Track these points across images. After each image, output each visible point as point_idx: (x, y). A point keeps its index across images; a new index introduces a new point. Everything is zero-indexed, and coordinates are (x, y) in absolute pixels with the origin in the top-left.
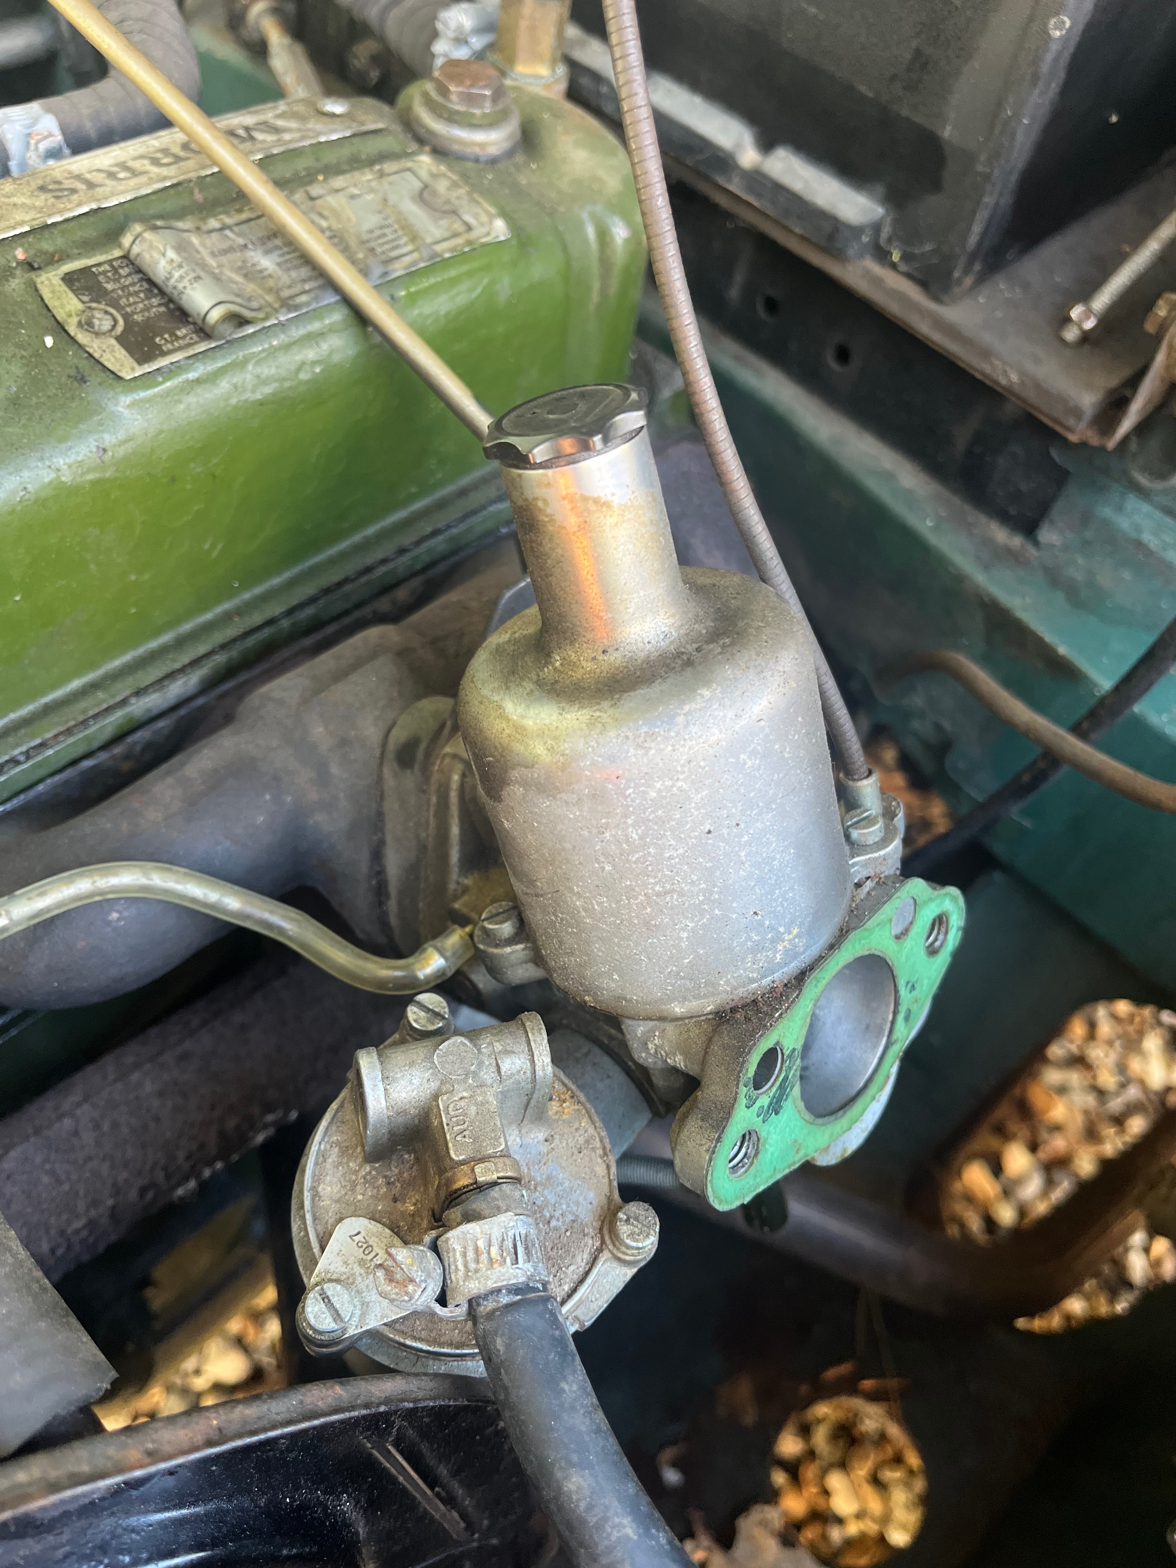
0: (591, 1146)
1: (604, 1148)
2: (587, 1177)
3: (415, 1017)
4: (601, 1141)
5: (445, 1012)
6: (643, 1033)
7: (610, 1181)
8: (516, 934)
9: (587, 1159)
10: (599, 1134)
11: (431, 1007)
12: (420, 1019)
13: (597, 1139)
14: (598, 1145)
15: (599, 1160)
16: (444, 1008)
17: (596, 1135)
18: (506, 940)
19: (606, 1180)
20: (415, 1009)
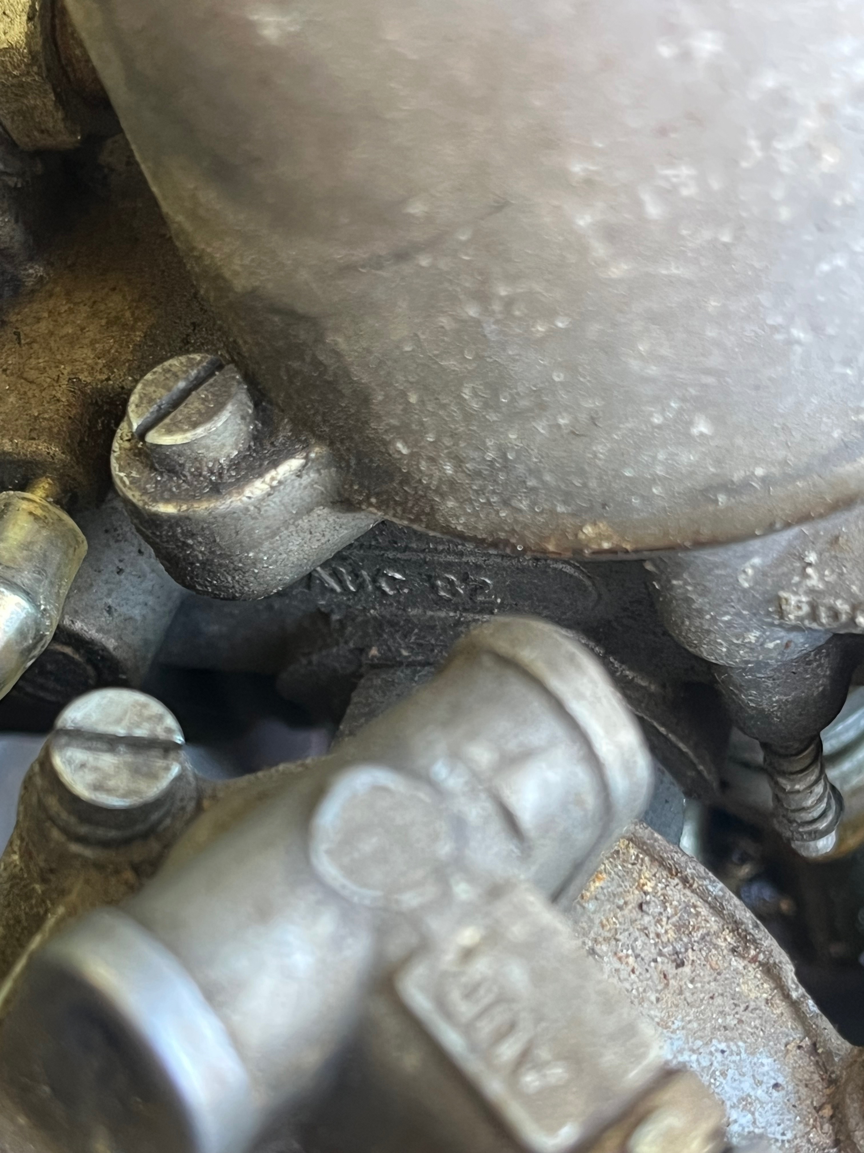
0: (697, 936)
1: (736, 926)
2: (731, 1021)
3: (90, 777)
4: (717, 909)
5: (169, 730)
6: (762, 573)
7: (795, 1005)
8: (257, 437)
9: (706, 974)
10: (703, 895)
11: (121, 731)
12: (107, 777)
13: (704, 911)
14: (714, 923)
15: (737, 963)
16: (160, 718)
17: (694, 899)
18: (235, 464)
19: (781, 1007)
20: (78, 754)
